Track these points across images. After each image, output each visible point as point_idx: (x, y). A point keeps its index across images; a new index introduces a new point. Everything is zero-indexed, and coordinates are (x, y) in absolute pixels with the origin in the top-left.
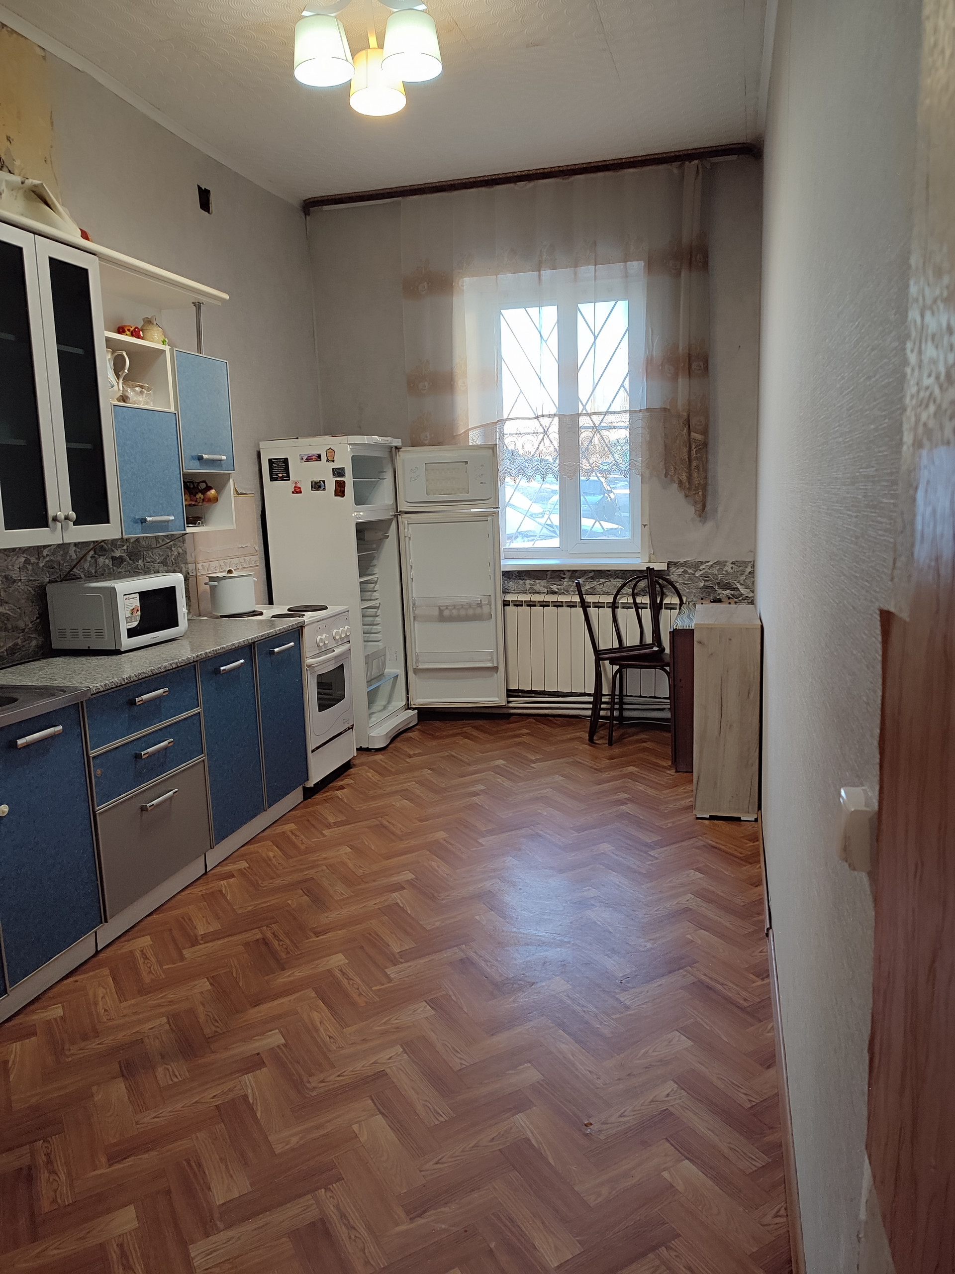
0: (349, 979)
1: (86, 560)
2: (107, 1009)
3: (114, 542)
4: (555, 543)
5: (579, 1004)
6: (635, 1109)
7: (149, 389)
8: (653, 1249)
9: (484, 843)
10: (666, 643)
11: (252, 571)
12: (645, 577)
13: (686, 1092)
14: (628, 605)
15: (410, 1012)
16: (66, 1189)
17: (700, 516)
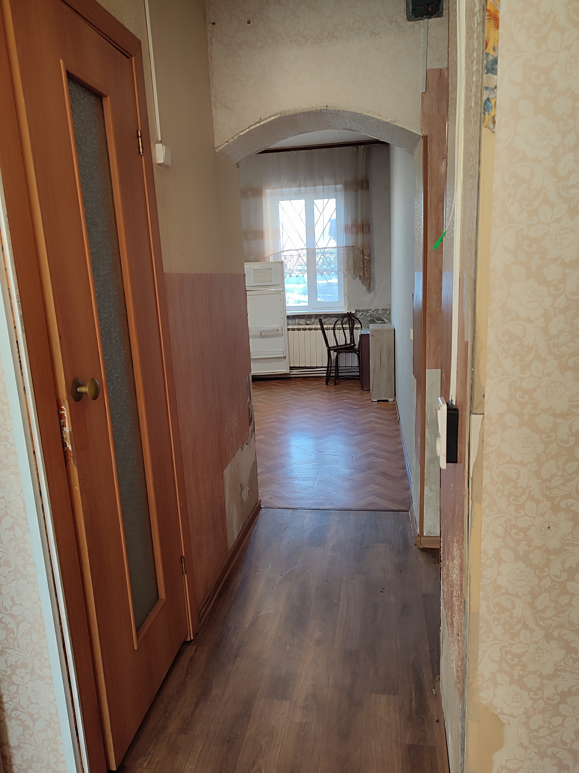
4: (306, 303)
12: (346, 317)
17: (368, 290)
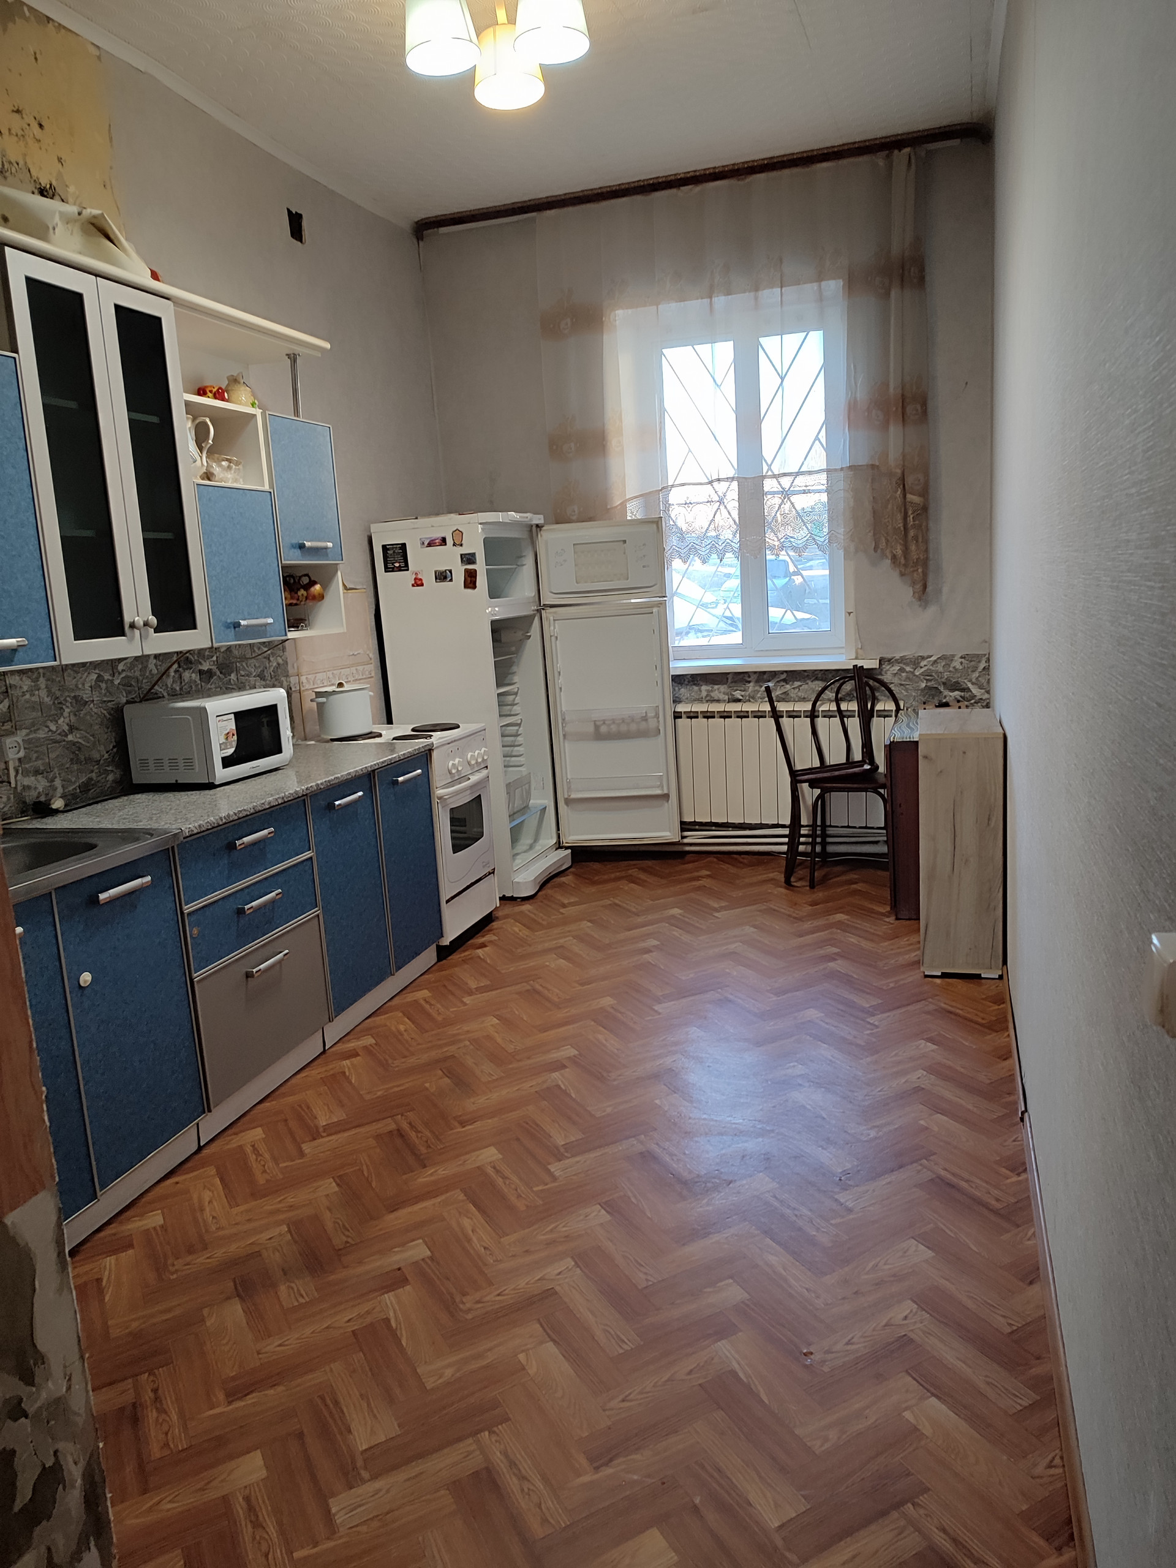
0: (504, 1178)
1: (169, 676)
2: (215, 1215)
3: (201, 651)
4: (736, 638)
5: (789, 1207)
6: (866, 1335)
7: (237, 464)
8: (898, 1506)
9: (660, 1011)
10: (880, 758)
11: (368, 683)
12: (851, 678)
13: (928, 1313)
14: (830, 714)
15: (582, 1217)
16: (179, 1430)
17: (920, 599)
